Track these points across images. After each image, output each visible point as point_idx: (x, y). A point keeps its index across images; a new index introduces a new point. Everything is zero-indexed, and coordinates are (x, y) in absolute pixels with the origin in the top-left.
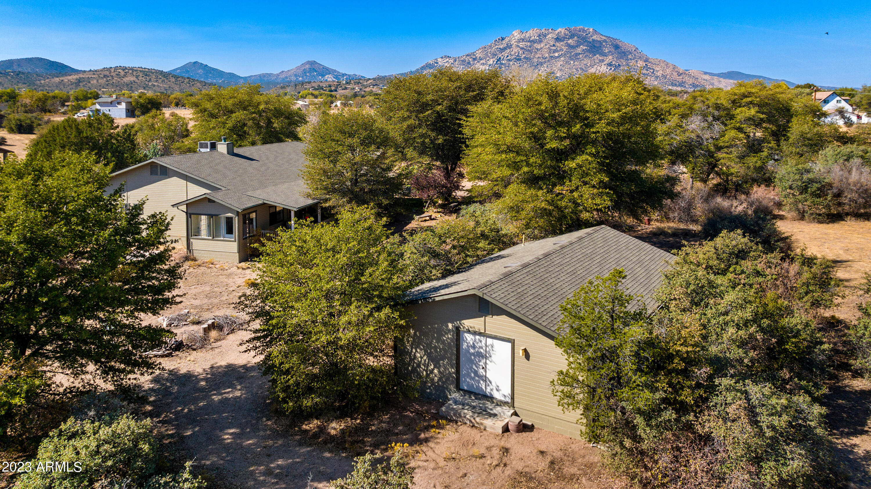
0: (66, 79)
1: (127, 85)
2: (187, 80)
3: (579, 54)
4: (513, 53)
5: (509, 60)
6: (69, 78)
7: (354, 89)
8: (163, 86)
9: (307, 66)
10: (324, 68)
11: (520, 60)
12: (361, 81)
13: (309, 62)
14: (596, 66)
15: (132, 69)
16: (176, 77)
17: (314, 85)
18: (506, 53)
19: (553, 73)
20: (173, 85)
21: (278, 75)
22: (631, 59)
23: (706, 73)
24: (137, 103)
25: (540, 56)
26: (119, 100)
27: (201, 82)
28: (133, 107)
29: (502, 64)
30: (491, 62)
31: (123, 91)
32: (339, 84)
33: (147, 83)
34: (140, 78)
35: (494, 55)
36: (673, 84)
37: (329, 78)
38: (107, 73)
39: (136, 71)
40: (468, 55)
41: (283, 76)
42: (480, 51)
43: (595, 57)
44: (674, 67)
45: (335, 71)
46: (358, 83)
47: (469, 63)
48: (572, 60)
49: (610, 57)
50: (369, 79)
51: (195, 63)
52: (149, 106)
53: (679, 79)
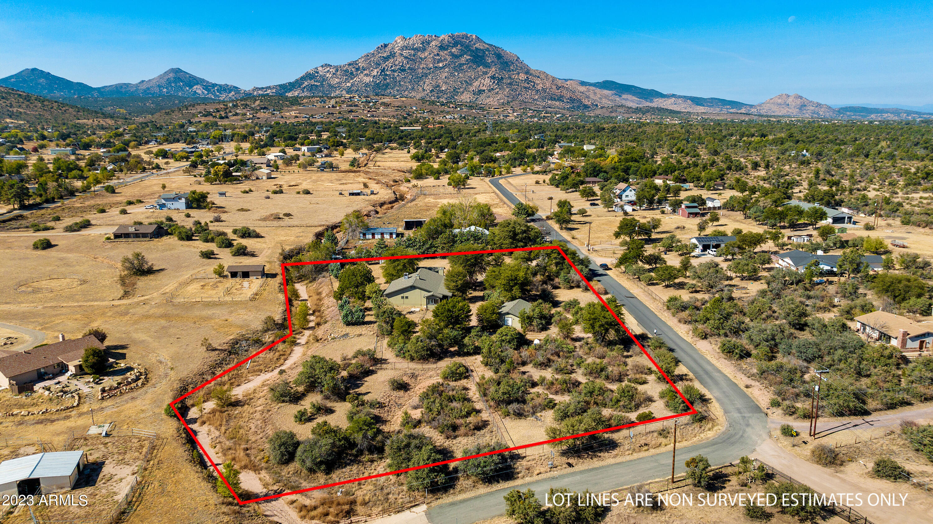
3: (463, 64)
4: (397, 63)
5: (394, 71)
9: (171, 75)
10: (191, 76)
11: (405, 70)
13: (173, 70)
14: (480, 79)
18: (389, 63)
19: (438, 86)
21: (137, 85)
22: (513, 71)
23: (583, 83)
25: (425, 66)
29: (386, 75)
30: (375, 73)
32: (227, 108)
35: (378, 64)
36: (552, 99)
37: (198, 89)
40: (350, 64)
41: (144, 87)
42: (363, 60)
43: (479, 69)
44: (553, 79)
45: (203, 80)
46: (246, 105)
47: (352, 73)
48: (456, 71)
49: (493, 69)
53: (558, 92)
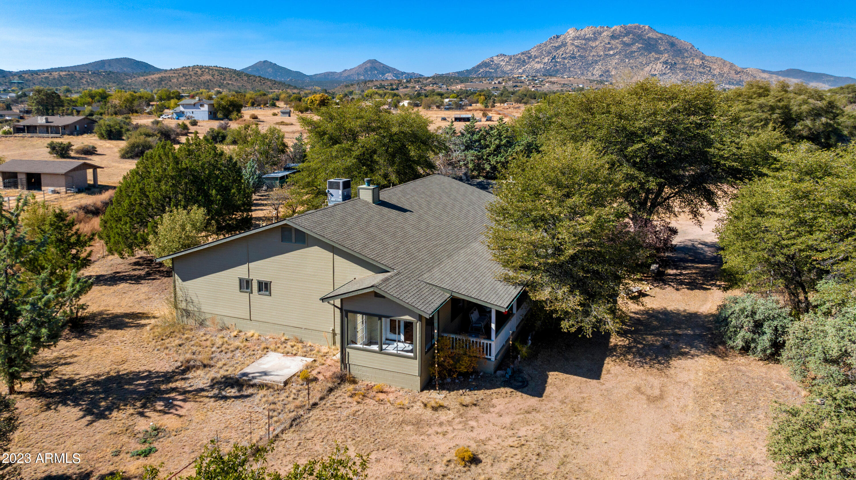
0: (150, 78)
1: (205, 83)
2: (258, 79)
3: (635, 51)
4: (568, 51)
5: (564, 58)
6: (153, 76)
7: (414, 87)
8: (237, 85)
9: (369, 65)
10: (385, 66)
11: (575, 58)
12: (421, 80)
13: (370, 61)
14: (651, 65)
15: (208, 68)
16: (248, 76)
17: (376, 83)
18: (561, 51)
19: (608, 71)
20: (246, 84)
21: (341, 73)
22: (687, 57)
23: (764, 71)
24: (219, 105)
25: (595, 54)
26: (201, 102)
27: (271, 81)
28: (216, 109)
29: (557, 62)
30: (546, 60)
31: (201, 90)
32: (400, 83)
33: (222, 81)
34: (216, 77)
35: (549, 53)
36: (729, 83)
37: (389, 76)
38: (186, 72)
39: (212, 70)
40: (523, 54)
41: (345, 75)
42: (535, 49)
43: (651, 55)
44: (732, 65)
45: (395, 69)
46: (418, 82)
47: (524, 61)
48: (627, 58)
49: (666, 55)
50: (428, 78)
51: (265, 62)
52: (231, 109)
53: (737, 77)
